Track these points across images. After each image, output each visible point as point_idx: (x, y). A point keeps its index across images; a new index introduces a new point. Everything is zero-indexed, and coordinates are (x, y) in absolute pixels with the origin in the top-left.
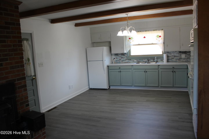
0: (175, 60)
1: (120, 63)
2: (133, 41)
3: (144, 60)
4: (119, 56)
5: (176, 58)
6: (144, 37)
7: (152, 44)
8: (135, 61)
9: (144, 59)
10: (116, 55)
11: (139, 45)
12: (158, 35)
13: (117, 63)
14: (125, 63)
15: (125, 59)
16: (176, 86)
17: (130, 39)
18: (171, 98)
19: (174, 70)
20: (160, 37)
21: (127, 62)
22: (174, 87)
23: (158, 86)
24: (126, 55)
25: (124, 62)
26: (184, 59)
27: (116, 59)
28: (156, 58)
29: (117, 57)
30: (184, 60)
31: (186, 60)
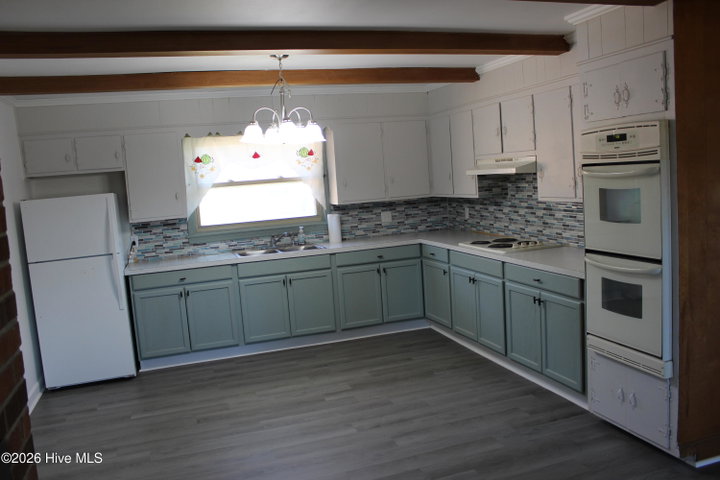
0: (362, 233)
1: (157, 259)
2: (212, 169)
3: (257, 242)
4: (154, 231)
5: (364, 225)
6: (256, 156)
7: (281, 180)
8: (223, 246)
9: (258, 238)
10: (144, 227)
11: (231, 184)
12: (304, 149)
13: (146, 261)
14: (182, 257)
15: (179, 242)
16: (392, 317)
17: (198, 160)
18: (409, 359)
19: (382, 265)
20: (311, 153)
21: (191, 255)
22: (388, 323)
23: (333, 329)
24: (183, 227)
25: (177, 253)
26: (388, 227)
27: (144, 247)
28: (301, 231)
29: (147, 236)
30: (390, 231)
31: (394, 230)
